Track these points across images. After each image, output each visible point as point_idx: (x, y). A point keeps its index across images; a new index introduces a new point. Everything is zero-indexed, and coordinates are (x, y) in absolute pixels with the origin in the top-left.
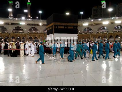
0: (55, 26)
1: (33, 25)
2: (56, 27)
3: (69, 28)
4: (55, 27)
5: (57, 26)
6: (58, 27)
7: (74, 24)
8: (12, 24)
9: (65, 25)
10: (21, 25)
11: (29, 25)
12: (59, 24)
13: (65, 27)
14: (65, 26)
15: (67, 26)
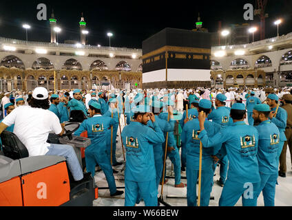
0: (170, 53)
1: (97, 56)
2: (172, 56)
3: (195, 57)
4: (169, 55)
5: (174, 53)
6: (174, 56)
7: (203, 51)
8: (62, 54)
9: (188, 51)
10: (78, 56)
11: (91, 56)
12: (177, 49)
13: (187, 57)
14: (187, 54)
15: (192, 54)
